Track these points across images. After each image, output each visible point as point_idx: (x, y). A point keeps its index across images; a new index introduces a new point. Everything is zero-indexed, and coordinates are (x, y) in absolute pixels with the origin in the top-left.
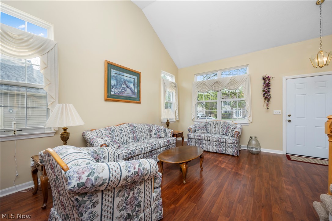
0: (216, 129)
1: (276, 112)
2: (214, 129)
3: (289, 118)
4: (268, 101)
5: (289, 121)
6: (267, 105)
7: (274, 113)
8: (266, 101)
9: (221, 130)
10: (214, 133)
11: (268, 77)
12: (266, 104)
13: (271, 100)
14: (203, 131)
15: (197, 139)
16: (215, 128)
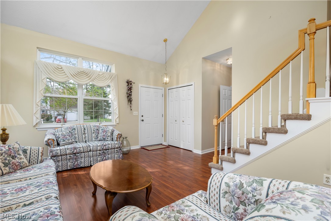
0: (87, 135)
1: (135, 113)
2: (84, 136)
3: (142, 118)
4: (131, 103)
5: (143, 120)
6: (131, 107)
7: (134, 115)
8: (129, 103)
9: (93, 135)
10: (84, 140)
11: (131, 81)
12: (129, 106)
13: (132, 102)
14: (70, 141)
15: (70, 154)
16: (85, 134)
